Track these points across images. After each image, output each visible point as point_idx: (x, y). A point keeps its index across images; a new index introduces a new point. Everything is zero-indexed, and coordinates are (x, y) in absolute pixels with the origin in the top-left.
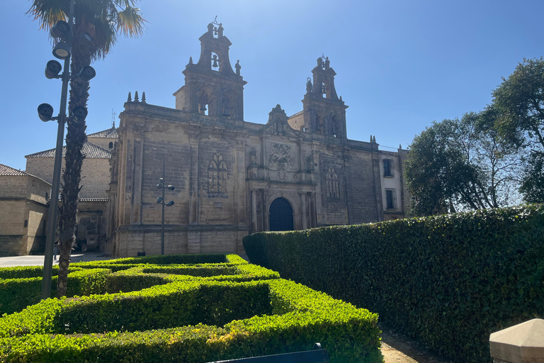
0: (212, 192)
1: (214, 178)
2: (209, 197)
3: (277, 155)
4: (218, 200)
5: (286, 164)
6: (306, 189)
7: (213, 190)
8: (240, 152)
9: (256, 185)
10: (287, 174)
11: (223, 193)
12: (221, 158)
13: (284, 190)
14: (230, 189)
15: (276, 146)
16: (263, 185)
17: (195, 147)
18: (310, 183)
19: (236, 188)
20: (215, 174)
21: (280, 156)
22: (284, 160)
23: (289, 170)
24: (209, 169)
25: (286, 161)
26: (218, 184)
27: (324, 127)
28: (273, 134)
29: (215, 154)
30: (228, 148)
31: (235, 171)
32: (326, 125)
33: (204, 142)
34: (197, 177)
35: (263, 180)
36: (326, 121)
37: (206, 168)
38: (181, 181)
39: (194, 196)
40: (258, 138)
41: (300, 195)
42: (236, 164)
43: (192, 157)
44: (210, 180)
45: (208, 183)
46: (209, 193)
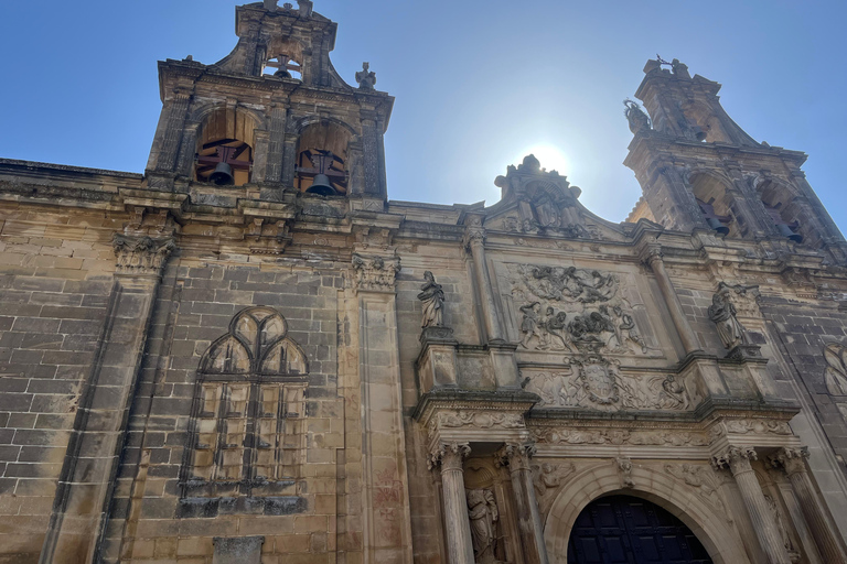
0: (210, 486)
1: (226, 413)
2: (186, 510)
3: (558, 307)
4: (239, 525)
5: (606, 336)
6: (743, 435)
7: (214, 472)
8: (372, 300)
9: (454, 428)
10: (625, 379)
11: (273, 487)
12: (275, 328)
13: (630, 451)
14: (314, 458)
15: (543, 273)
16: (501, 426)
17: (140, 282)
18: (757, 406)
19: (354, 452)
20: (240, 395)
21: (574, 310)
22: (596, 323)
23: (630, 362)
24: (205, 373)
25: (606, 326)
26: (251, 441)
27: (740, 220)
28: (523, 235)
29: (247, 311)
30: (314, 288)
31: (347, 380)
32: (745, 212)
33: (195, 272)
34: (119, 410)
35: (491, 398)
36: (739, 199)
37: (189, 371)
38: (25, 436)
39: (84, 509)
40: (457, 252)
41: (726, 468)
42: (354, 346)
43: (109, 324)
44: (207, 426)
45: (191, 438)
46: (184, 489)
